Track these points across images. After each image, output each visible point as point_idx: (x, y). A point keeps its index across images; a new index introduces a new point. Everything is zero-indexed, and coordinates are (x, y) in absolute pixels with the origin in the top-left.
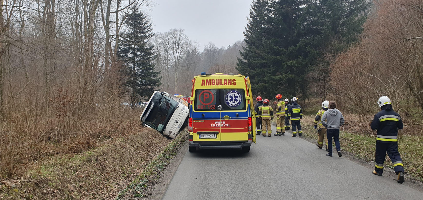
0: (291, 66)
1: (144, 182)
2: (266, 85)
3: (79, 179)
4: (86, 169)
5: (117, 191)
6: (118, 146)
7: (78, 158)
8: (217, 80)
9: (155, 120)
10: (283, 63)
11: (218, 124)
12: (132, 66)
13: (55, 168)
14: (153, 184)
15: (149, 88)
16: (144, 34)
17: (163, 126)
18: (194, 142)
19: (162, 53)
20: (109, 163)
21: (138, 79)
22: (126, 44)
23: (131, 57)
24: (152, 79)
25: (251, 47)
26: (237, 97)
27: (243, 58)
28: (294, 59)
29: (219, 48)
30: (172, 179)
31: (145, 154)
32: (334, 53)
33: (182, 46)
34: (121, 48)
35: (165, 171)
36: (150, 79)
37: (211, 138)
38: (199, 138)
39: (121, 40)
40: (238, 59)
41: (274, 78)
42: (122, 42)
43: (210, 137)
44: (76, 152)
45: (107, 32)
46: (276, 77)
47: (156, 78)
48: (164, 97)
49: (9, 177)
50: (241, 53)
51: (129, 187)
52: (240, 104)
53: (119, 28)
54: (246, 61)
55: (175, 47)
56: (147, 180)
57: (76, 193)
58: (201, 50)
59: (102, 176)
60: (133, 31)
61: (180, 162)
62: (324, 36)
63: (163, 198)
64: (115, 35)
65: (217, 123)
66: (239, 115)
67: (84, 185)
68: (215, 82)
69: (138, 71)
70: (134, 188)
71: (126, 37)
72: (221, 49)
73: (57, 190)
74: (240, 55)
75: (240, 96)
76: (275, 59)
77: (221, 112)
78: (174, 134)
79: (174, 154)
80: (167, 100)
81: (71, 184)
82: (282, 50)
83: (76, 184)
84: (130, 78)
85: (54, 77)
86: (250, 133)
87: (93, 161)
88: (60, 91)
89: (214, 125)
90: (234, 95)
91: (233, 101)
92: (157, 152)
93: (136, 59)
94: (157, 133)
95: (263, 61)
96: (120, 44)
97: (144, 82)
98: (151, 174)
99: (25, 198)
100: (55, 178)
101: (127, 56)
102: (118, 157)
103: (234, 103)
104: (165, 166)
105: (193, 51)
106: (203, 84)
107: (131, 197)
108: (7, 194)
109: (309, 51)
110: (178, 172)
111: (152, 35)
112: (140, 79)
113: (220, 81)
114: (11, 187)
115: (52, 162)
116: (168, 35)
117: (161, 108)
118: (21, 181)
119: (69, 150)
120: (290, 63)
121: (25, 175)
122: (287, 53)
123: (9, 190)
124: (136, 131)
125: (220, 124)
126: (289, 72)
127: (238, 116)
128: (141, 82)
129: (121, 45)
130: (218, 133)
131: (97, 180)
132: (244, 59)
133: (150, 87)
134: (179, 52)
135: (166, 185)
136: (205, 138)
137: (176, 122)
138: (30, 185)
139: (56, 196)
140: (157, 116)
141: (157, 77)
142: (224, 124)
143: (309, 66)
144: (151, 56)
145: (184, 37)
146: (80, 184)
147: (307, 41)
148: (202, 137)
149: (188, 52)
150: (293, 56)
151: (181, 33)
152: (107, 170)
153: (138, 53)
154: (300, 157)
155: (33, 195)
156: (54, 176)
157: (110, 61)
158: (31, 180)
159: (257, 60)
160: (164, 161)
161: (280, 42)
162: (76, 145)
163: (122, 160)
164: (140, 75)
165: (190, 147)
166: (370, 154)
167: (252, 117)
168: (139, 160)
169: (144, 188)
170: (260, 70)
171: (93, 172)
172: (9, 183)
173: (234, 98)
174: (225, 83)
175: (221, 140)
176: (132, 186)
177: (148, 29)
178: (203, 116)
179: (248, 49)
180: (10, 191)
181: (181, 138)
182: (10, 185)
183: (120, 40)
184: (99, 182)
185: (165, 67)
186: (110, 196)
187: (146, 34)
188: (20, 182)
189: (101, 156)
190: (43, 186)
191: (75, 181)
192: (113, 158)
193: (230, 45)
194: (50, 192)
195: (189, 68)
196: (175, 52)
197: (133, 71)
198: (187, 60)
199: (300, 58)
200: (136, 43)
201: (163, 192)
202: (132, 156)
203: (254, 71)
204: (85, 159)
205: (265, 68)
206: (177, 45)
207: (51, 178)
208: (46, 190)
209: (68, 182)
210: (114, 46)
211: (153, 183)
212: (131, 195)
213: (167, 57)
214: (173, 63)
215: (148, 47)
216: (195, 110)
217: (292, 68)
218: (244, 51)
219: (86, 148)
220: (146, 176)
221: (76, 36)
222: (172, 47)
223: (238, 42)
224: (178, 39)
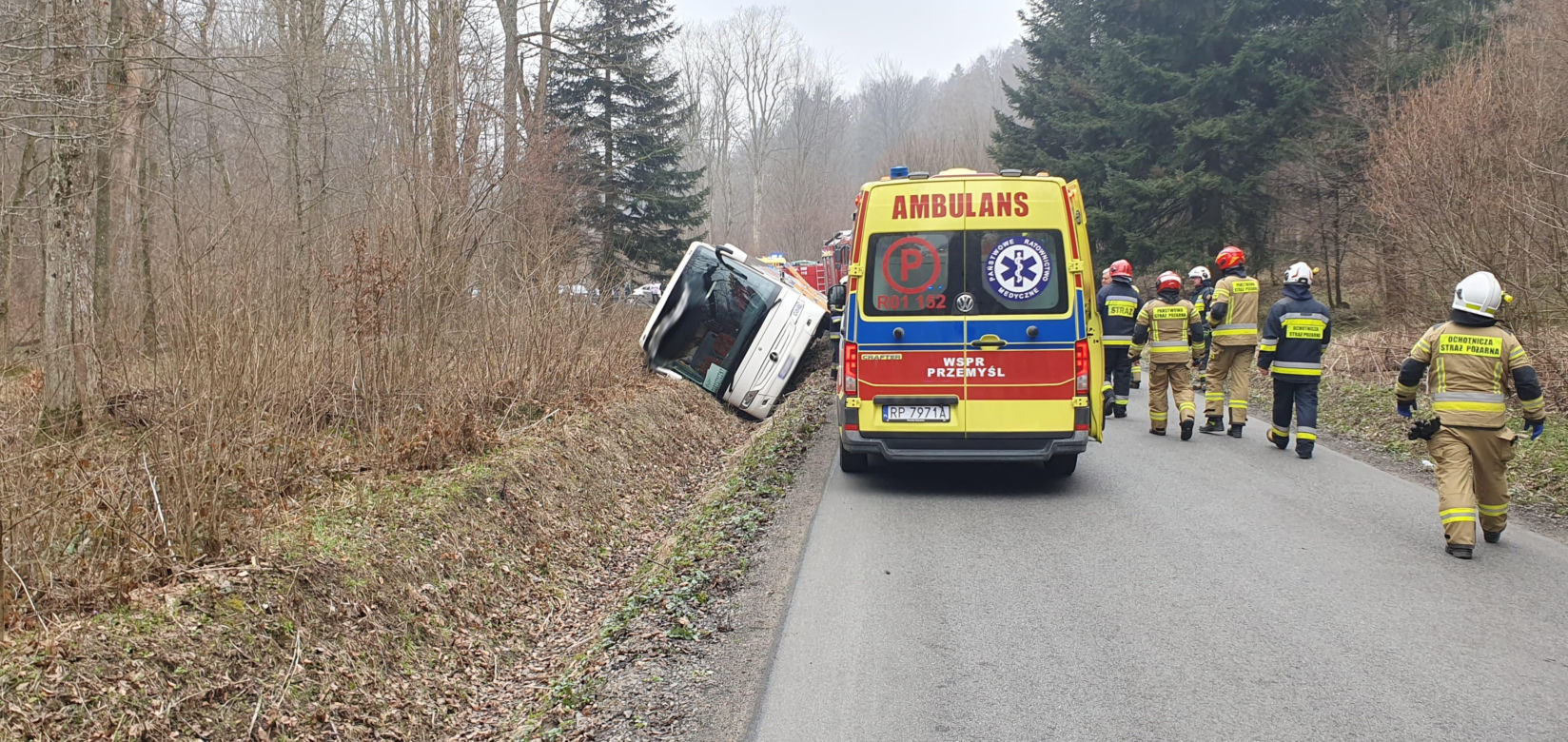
0: (1211, 142)
1: (694, 581)
2: (1111, 215)
3: (445, 565)
4: (465, 529)
5: (578, 611)
6: (571, 444)
7: (436, 489)
8: (952, 196)
9: (694, 350)
10: (1176, 130)
11: (956, 367)
12: (602, 150)
13: (358, 525)
14: (731, 591)
15: (660, 232)
16: (643, 30)
17: (724, 371)
18: (864, 435)
19: (707, 100)
20: (545, 507)
21: (621, 197)
22: (576, 66)
23: (596, 115)
24: (673, 198)
25: (1048, 69)
26: (1031, 261)
27: (1017, 112)
28: (1220, 114)
29: (918, 77)
30: (796, 573)
31: (668, 475)
32: (1383, 88)
33: (781, 70)
34: (558, 83)
35: (762, 543)
36: (667, 198)
37: (927, 421)
38: (884, 420)
39: (560, 53)
40: (1001, 118)
41: (1140, 189)
42: (562, 58)
43: (923, 417)
44: (426, 468)
45: (510, 23)
46: (1151, 185)
47: (687, 195)
48: (727, 266)
49: (209, 556)
50: (1009, 91)
51: (639, 601)
52: (1046, 289)
53: (553, 8)
54: (1027, 123)
55: (755, 75)
56: (706, 576)
57: (439, 619)
58: (848, 87)
59: (523, 556)
60: (601, 15)
61: (813, 508)
62: (1342, 19)
63: (777, 646)
64: (538, 33)
65: (952, 364)
66: (1039, 332)
67: (463, 587)
68: (947, 204)
69: (623, 166)
70: (661, 605)
71: (579, 41)
72: (925, 81)
73: (373, 606)
74: (1006, 99)
75: (1045, 257)
76: (1144, 113)
77: (969, 322)
78: (765, 402)
79: (784, 476)
80: (736, 276)
81: (420, 583)
82: (1175, 80)
83: (437, 584)
84: (593, 195)
85: (323, 192)
86: (1083, 401)
87: (489, 500)
88: (360, 243)
89: (941, 372)
90: (1019, 254)
91: (1016, 278)
92: (709, 469)
93: (616, 122)
94: (704, 398)
95: (1097, 124)
96: (556, 69)
97: (645, 211)
98: (713, 552)
99: (268, 632)
100: (364, 564)
101: (580, 111)
102: (573, 487)
103: (1020, 284)
104: (761, 522)
105: (818, 89)
106: (899, 212)
107: (656, 638)
108: (208, 615)
109: (1278, 84)
110: (813, 546)
111: (670, 30)
112: (628, 199)
113: (965, 202)
114: (221, 592)
115: (346, 502)
116: (727, 30)
117: (713, 307)
118: (249, 572)
119: (402, 460)
120: (1204, 128)
121: (263, 549)
122: (1192, 91)
123: (214, 603)
124: (630, 390)
125: (963, 367)
126: (1203, 163)
127: (1034, 336)
128: (635, 210)
129: (560, 72)
130: (957, 403)
131: (507, 569)
132: (1021, 116)
133: (663, 227)
134: (769, 93)
135: (778, 597)
136: (905, 421)
137: (771, 357)
138: (281, 587)
139: (372, 627)
140: (699, 335)
141: (690, 190)
142: (980, 366)
143: (1279, 142)
144: (669, 112)
145: (786, 37)
146: (451, 583)
147: (1275, 43)
148: (894, 418)
149: (801, 93)
150: (1216, 102)
151: (777, 20)
152: (539, 532)
153: (623, 100)
154: (1275, 497)
155: (294, 623)
156: (359, 556)
157: (524, 134)
158: (283, 568)
159: (1075, 117)
160: (754, 504)
161: (1166, 47)
162: (426, 439)
163: (588, 498)
164: (629, 183)
165: (844, 453)
166: (1548, 487)
167: (1090, 340)
168: (648, 496)
169: (700, 605)
170: (1085, 158)
171: (491, 542)
172: (210, 577)
173: (1020, 267)
174: (986, 210)
175: (968, 430)
176: (652, 596)
177: (658, 9)
178: (896, 337)
179: (1036, 75)
180: (216, 607)
181: (799, 419)
182: (217, 585)
183: (555, 54)
184: (515, 577)
185: (716, 154)
186: (555, 630)
187: (652, 28)
188: (246, 573)
189: (517, 480)
190: (324, 592)
191: (432, 574)
192: (558, 488)
193: (958, 66)
194: (350, 614)
195: (806, 154)
196: (756, 93)
197: (602, 168)
198: (798, 125)
199: (1243, 107)
200: (617, 62)
201: (772, 622)
202: (624, 481)
203: (1061, 162)
204: (460, 490)
205: (1103, 150)
206: (760, 67)
207: (348, 562)
208: (336, 604)
209: (406, 575)
210: (534, 76)
211: (728, 588)
212: (657, 631)
213: (726, 113)
214: (746, 134)
215: (657, 78)
216: (867, 313)
217: (1214, 148)
218: (1023, 85)
219: (461, 453)
220: (698, 559)
221: (398, 41)
222: (743, 75)
223: (992, 52)
224: (764, 44)
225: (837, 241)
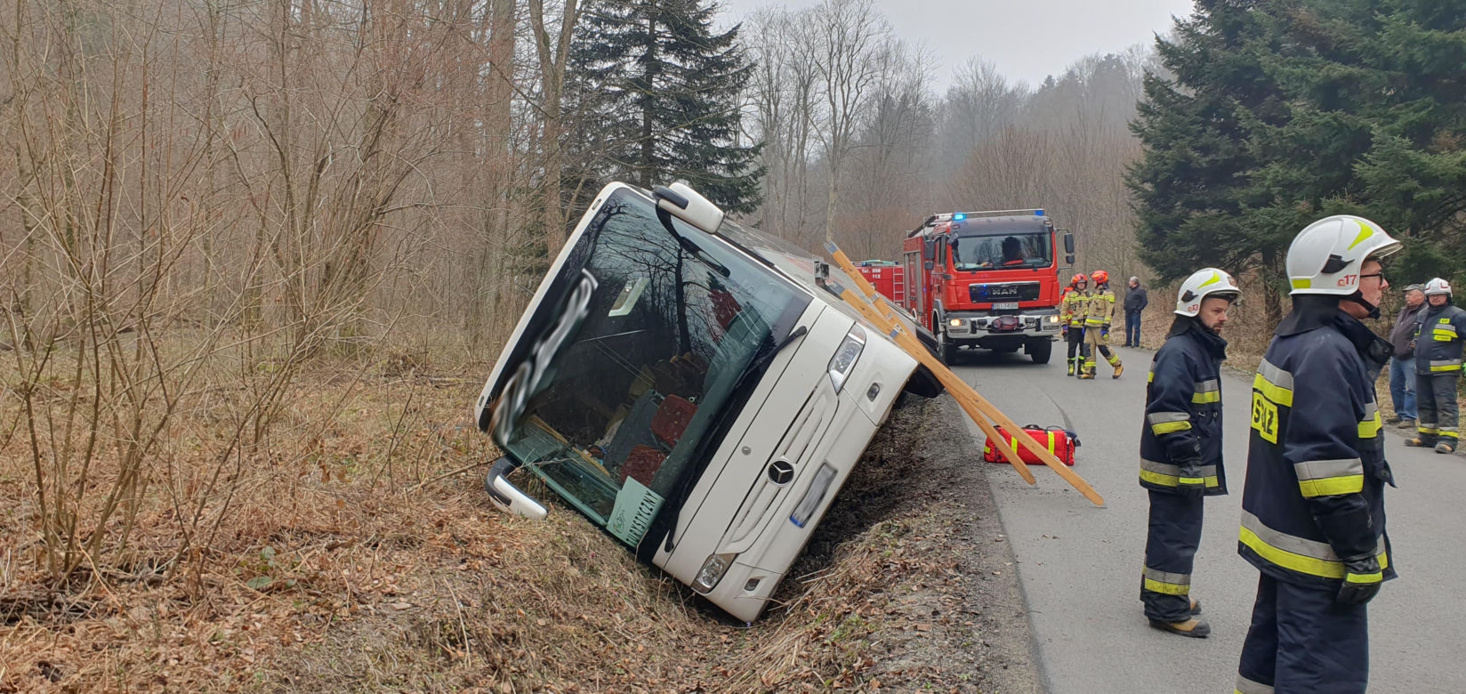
17: (657, 499)
23: (637, 76)
27: (1175, 77)
29: (1010, 86)
33: (866, 63)
47: (740, 175)
55: (839, 65)
58: (937, 89)
69: (665, 138)
78: (753, 583)
93: (657, 83)
94: (608, 558)
101: (619, 70)
105: (905, 92)
116: (813, 19)
134: (853, 87)
137: (773, 474)
141: (743, 169)
145: (875, 26)
149: (886, 103)
151: (865, 7)
153: (671, 59)
193: (1050, 77)
195: (888, 153)
196: (839, 88)
206: (844, 58)
213: (806, 108)
222: (825, 66)
223: (1088, 61)
224: (850, 32)
225: (927, 231)
